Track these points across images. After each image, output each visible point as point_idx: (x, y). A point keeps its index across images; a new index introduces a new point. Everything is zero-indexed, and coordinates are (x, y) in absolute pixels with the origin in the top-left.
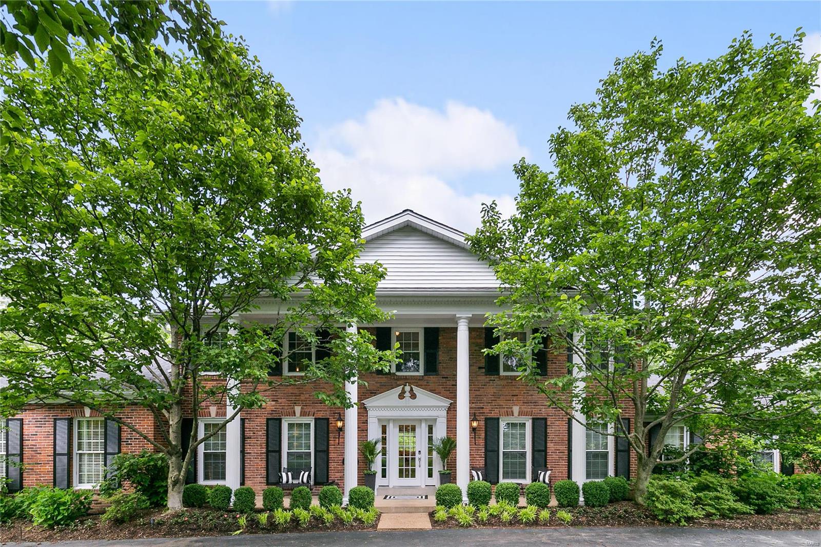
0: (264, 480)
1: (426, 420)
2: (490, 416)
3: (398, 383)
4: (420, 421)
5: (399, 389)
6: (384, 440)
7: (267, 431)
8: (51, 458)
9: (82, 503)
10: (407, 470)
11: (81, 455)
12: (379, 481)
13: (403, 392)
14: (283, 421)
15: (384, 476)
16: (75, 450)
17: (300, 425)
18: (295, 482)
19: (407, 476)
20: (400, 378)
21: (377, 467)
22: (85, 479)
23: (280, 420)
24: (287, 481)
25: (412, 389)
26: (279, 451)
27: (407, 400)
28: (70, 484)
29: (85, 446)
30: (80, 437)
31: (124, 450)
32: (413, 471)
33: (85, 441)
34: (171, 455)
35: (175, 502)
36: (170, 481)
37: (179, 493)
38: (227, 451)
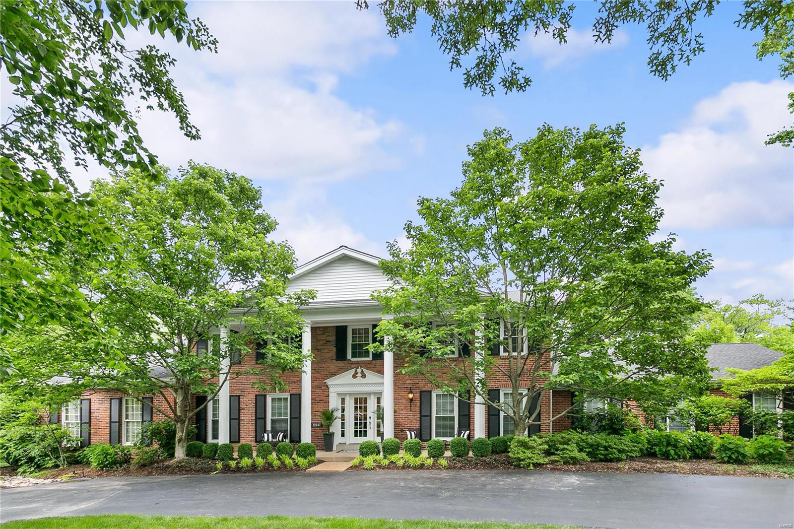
0: (254, 439)
1: (375, 394)
2: (424, 389)
3: (352, 366)
4: (370, 394)
5: (353, 371)
6: (343, 410)
7: (256, 403)
8: (108, 425)
9: (125, 454)
10: (361, 431)
11: (127, 422)
12: (337, 439)
13: (356, 373)
14: (268, 396)
15: (343, 435)
16: (124, 419)
17: (280, 399)
18: (274, 440)
19: (361, 436)
20: (354, 363)
21: (336, 428)
22: (131, 438)
23: (265, 396)
24: (268, 440)
25: (362, 371)
26: (265, 418)
27: (359, 379)
28: (120, 441)
29: (130, 417)
30: (127, 411)
31: (154, 419)
32: (365, 431)
33: (130, 413)
34: (177, 422)
35: (180, 453)
36: (176, 439)
37: (183, 447)
38: (220, 419)
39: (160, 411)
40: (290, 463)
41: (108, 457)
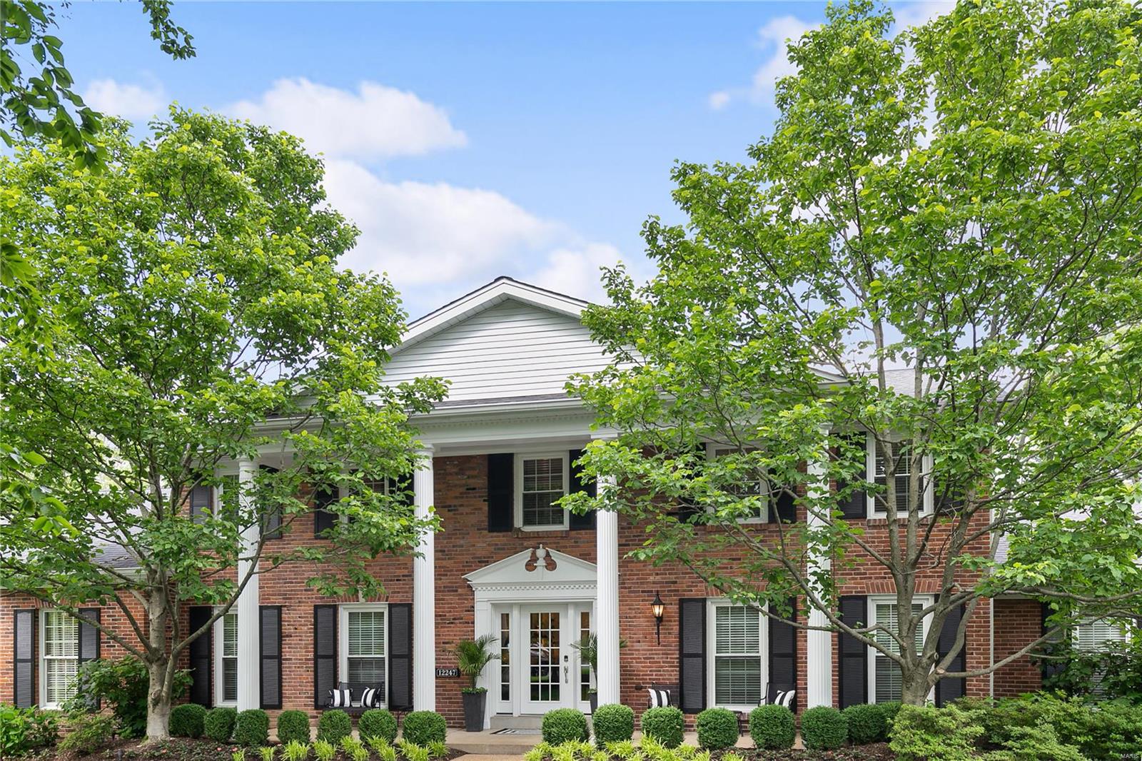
0: (311, 702)
1: (576, 605)
2: (688, 595)
3: (525, 544)
4: (566, 605)
5: (526, 555)
6: (505, 641)
7: (316, 624)
8: (11, 666)
9: (45, 729)
10: (545, 688)
11: (50, 661)
12: (493, 705)
13: (534, 559)
14: (340, 609)
15: (505, 695)
16: (42, 655)
17: (366, 616)
18: (356, 705)
19: (545, 698)
20: (528, 536)
21: (489, 679)
22: (56, 695)
23: (335, 608)
24: (342, 703)
25: (548, 555)
26: (334, 656)
27: (541, 572)
28: (34, 700)
29: (54, 650)
30: (48, 637)
31: (104, 654)
32: (556, 688)
33: (54, 642)
34: (151, 663)
35: (156, 728)
36: (150, 699)
37: (163, 715)
38: (239, 657)
39: (114, 638)
40: (389, 755)
41: (12, 733)
